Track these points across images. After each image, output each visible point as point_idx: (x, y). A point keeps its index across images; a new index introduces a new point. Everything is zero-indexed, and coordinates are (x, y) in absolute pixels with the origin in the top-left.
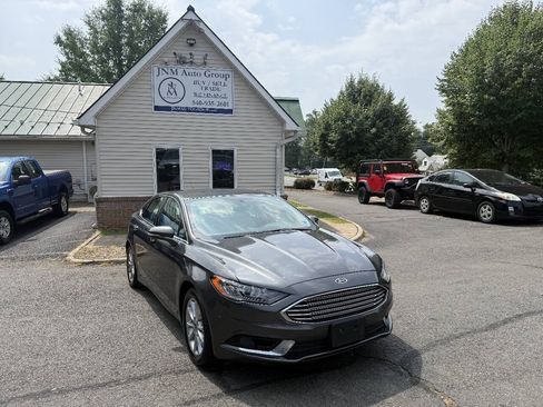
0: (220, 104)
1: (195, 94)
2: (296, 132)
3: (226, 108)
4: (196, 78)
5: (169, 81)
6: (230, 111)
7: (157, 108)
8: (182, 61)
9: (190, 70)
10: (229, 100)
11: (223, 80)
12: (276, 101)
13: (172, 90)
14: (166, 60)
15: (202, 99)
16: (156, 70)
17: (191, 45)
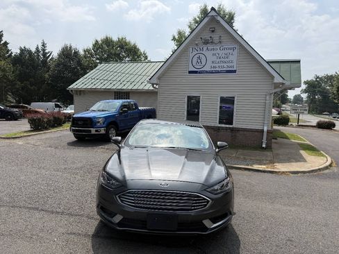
0: (228, 67)
1: (213, 62)
2: (283, 84)
3: (232, 69)
4: (215, 52)
5: (197, 56)
6: (235, 71)
7: (190, 72)
8: (206, 42)
9: (210, 47)
10: (235, 64)
11: (231, 51)
12: (268, 62)
13: (199, 61)
14: (197, 42)
15: (217, 65)
16: (191, 49)
17: (213, 31)
